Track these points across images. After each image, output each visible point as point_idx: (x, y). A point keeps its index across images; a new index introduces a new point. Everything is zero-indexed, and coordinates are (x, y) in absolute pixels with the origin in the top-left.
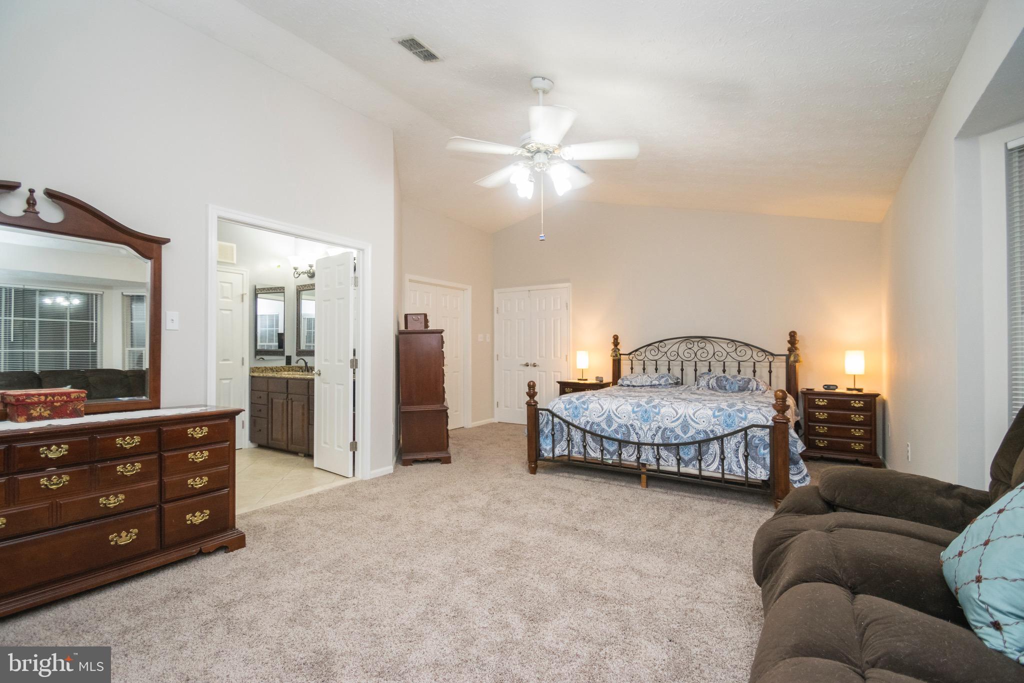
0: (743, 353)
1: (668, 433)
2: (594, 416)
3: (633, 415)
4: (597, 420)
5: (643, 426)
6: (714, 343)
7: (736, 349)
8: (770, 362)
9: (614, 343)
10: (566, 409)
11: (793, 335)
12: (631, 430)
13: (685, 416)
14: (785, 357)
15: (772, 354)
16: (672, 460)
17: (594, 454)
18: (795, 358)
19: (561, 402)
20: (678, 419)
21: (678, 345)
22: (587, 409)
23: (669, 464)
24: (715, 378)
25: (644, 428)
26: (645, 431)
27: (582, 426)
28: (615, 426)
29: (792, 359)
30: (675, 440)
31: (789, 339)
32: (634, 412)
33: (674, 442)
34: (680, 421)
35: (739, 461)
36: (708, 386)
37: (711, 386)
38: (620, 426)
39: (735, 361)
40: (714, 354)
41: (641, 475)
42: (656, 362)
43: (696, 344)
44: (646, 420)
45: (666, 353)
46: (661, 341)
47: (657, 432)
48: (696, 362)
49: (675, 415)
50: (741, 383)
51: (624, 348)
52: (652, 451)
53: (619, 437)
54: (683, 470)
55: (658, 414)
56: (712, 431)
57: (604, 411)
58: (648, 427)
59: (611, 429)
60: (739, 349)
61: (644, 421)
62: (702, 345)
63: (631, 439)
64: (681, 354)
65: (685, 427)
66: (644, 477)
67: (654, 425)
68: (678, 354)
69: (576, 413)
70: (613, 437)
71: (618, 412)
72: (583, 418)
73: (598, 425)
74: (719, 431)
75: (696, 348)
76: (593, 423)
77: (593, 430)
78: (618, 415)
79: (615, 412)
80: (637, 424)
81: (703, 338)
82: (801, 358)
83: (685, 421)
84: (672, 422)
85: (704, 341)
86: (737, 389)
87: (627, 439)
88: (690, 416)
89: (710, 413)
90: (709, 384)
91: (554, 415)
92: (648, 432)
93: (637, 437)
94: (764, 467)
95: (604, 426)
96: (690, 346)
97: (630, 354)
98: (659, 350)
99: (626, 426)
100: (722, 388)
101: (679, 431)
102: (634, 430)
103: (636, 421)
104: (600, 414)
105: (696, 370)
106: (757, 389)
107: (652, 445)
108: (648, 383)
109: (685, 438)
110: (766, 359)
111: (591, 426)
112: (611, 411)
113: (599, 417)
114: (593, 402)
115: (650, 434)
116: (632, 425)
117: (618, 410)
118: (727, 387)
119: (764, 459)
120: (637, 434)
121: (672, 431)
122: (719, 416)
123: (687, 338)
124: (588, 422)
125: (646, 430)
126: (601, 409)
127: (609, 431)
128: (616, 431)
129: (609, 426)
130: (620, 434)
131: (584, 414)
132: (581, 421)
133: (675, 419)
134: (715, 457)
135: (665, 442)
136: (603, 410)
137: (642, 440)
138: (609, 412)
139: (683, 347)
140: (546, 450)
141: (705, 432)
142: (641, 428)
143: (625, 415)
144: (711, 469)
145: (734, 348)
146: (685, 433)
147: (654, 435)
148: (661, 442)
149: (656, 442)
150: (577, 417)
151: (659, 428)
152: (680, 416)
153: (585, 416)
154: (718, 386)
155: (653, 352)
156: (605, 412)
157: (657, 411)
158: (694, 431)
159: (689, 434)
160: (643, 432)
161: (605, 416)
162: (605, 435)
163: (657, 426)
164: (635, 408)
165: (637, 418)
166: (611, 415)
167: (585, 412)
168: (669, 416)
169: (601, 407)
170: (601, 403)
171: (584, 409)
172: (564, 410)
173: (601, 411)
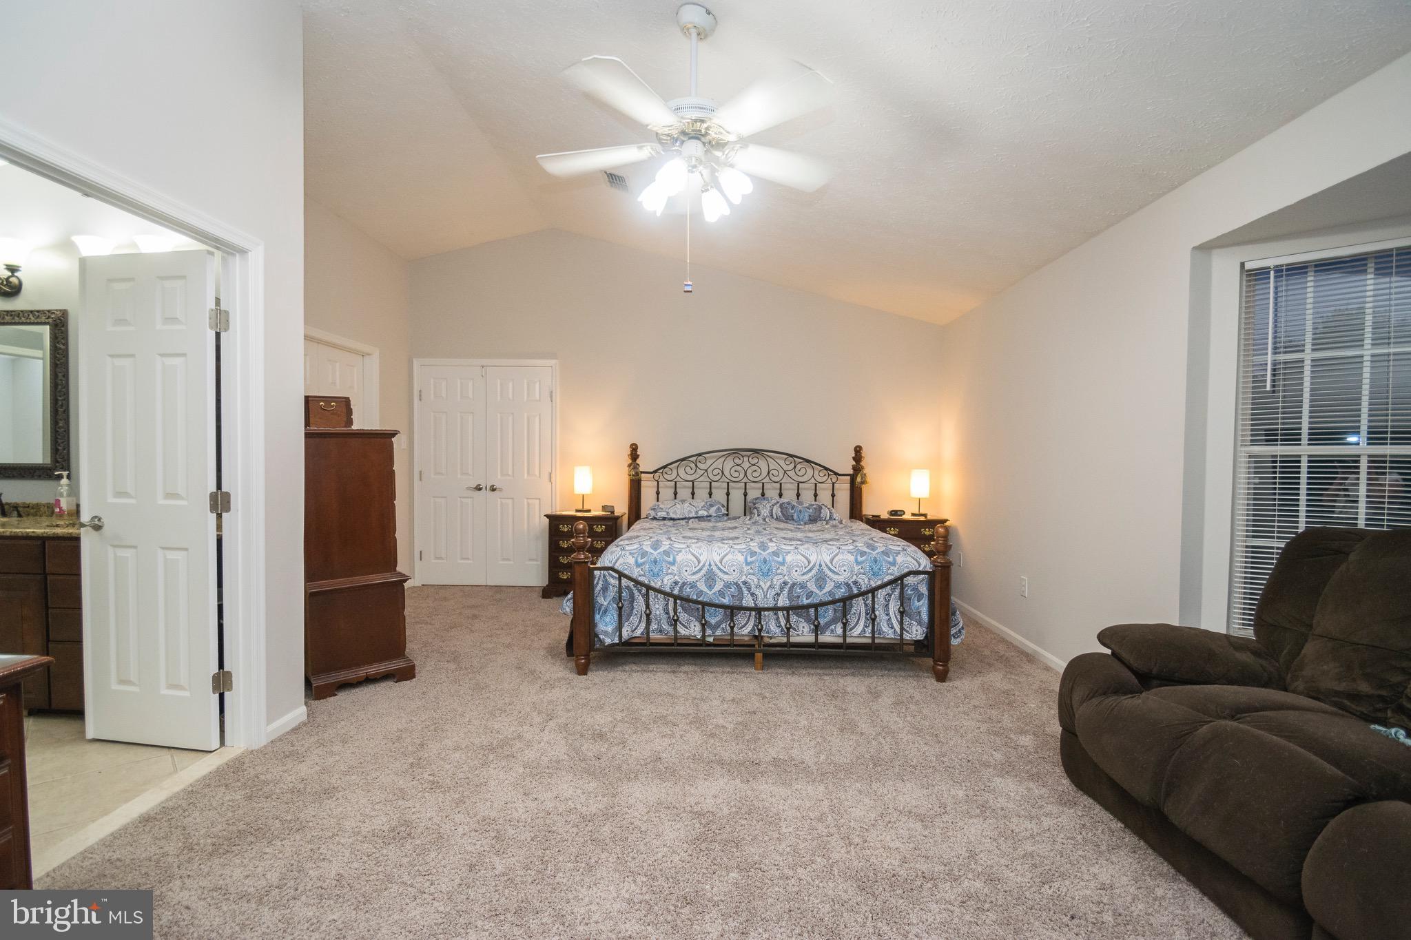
0: (803, 471)
1: (798, 590)
2: (686, 574)
3: (746, 568)
4: (691, 579)
5: (761, 583)
6: (769, 459)
7: (795, 467)
8: (833, 484)
9: (631, 454)
10: (638, 565)
11: (858, 450)
12: (744, 589)
13: (820, 566)
14: (849, 477)
15: (836, 474)
16: (803, 627)
17: (691, 629)
18: (862, 478)
19: (628, 553)
20: (811, 570)
21: (723, 459)
22: (673, 563)
23: (803, 633)
24: (778, 505)
25: (763, 586)
26: (765, 590)
27: (667, 589)
28: (719, 586)
29: (859, 479)
30: (807, 599)
31: (854, 455)
32: (747, 564)
33: (806, 602)
34: (814, 572)
35: (890, 619)
36: (772, 515)
37: (775, 516)
38: (727, 585)
39: (793, 481)
40: (769, 473)
41: (754, 654)
42: (693, 483)
43: (746, 459)
44: (765, 575)
45: (706, 470)
46: (700, 455)
47: (782, 589)
48: (746, 483)
49: (807, 565)
50: (811, 510)
51: (645, 464)
52: (775, 617)
53: (726, 601)
54: (826, 638)
55: (783, 563)
56: (855, 583)
57: (701, 565)
58: (769, 583)
59: (713, 591)
60: (799, 467)
61: (763, 575)
62: (755, 461)
63: (744, 604)
64: (727, 473)
65: (821, 580)
66: (759, 656)
67: (778, 581)
68: (723, 472)
69: (656, 570)
70: (717, 602)
71: (723, 564)
72: (667, 578)
73: (693, 586)
74: (865, 583)
75: (746, 465)
76: (684, 584)
77: (684, 594)
78: (724, 569)
79: (719, 565)
80: (753, 580)
81: (756, 451)
82: (868, 480)
83: (821, 571)
84: (803, 574)
85: (756, 455)
86: (807, 518)
87: (737, 603)
88: (826, 565)
89: (852, 558)
90: (772, 513)
91: (621, 575)
92: (770, 591)
93: (753, 600)
94: (920, 623)
95: (702, 586)
96: (737, 461)
97: (655, 472)
98: (696, 465)
99: (737, 584)
100: (788, 518)
101: (812, 587)
102: (749, 589)
103: (752, 577)
104: (696, 569)
105: (745, 495)
106: (830, 518)
107: (775, 609)
108: (693, 515)
109: (821, 595)
110: (829, 479)
111: (681, 588)
112: (713, 564)
113: (694, 574)
114: (680, 551)
115: (772, 593)
116: (745, 583)
117: (724, 561)
118: (795, 517)
119: (919, 612)
120: (753, 594)
121: (803, 586)
122: (862, 562)
123: (735, 452)
124: (676, 583)
125: (767, 587)
126: (696, 562)
127: (709, 594)
128: (721, 593)
129: (710, 587)
130: (727, 598)
131: (670, 571)
132: (666, 582)
133: (807, 569)
134: (859, 616)
135: (794, 603)
136: (699, 563)
137: (761, 604)
139: (729, 464)
140: (606, 633)
141: (847, 584)
142: (759, 586)
143: (734, 568)
144: (859, 632)
145: (793, 465)
146: (821, 588)
147: (778, 595)
148: (787, 603)
149: (780, 604)
150: (658, 575)
151: (785, 583)
152: (814, 565)
153: (670, 574)
154: (783, 515)
155: (688, 469)
156: (704, 565)
157: (780, 559)
158: (833, 584)
159: (827, 589)
160: (761, 591)
161: (703, 572)
162: (705, 600)
163: (781, 581)
164: (749, 557)
165: (751, 571)
166: (712, 569)
167: (671, 567)
168: (797, 566)
169: (696, 558)
170: (695, 553)
171: (670, 563)
172: (635, 567)
173: (697, 565)
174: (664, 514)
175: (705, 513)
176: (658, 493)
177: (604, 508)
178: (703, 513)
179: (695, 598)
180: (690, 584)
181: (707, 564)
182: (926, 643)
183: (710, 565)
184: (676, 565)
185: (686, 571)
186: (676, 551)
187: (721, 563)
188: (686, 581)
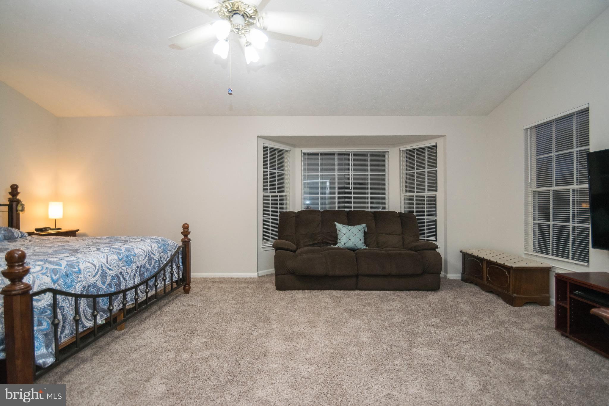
1: (143, 270)
2: (89, 278)
3: (120, 264)
4: (92, 280)
10: (55, 282)
12: (121, 278)
20: (146, 256)
22: (79, 272)
25: (129, 272)
28: (109, 280)
38: (113, 278)
44: (129, 264)
47: (136, 271)
49: (144, 253)
53: (113, 290)
56: (160, 258)
57: (97, 268)
59: (106, 284)
61: (128, 266)
65: (150, 260)
67: (134, 267)
71: (109, 264)
72: (79, 285)
73: (95, 285)
76: (89, 286)
78: (110, 267)
79: (107, 265)
80: (124, 270)
83: (149, 255)
84: (144, 260)
87: (119, 288)
88: (150, 251)
89: (157, 246)
91: (54, 292)
92: (131, 274)
93: (126, 284)
95: (99, 284)
99: (117, 276)
101: (147, 266)
102: (123, 277)
103: (123, 268)
104: (95, 273)
109: (151, 269)
111: (87, 290)
112: (104, 266)
113: (94, 276)
114: (80, 262)
115: (133, 275)
117: (109, 262)
119: (181, 266)
120: (125, 280)
121: (144, 267)
122: (161, 247)
124: (84, 288)
125: (131, 271)
126: (94, 267)
127: (105, 288)
128: (110, 285)
129: (104, 283)
130: (113, 287)
131: (79, 279)
132: (78, 289)
134: (167, 275)
135: (143, 280)
136: (95, 267)
137: (129, 285)
138: (102, 267)
142: (127, 273)
143: (114, 265)
146: (150, 266)
147: (135, 275)
148: (140, 279)
149: (136, 283)
150: (71, 286)
151: (138, 267)
152: (147, 253)
153: (80, 281)
156: (99, 268)
157: (133, 253)
158: (154, 262)
159: (152, 265)
160: (128, 276)
161: (99, 273)
162: (102, 293)
163: (136, 266)
165: (123, 264)
166: (104, 269)
167: (79, 276)
168: (141, 255)
169: (92, 264)
170: (88, 261)
171: (77, 273)
172: (52, 284)
173: (95, 269)
179: (96, 294)
180: (93, 285)
181: (100, 267)
184: (82, 273)
185: (89, 276)
186: (78, 262)
187: (107, 263)
188: (90, 284)
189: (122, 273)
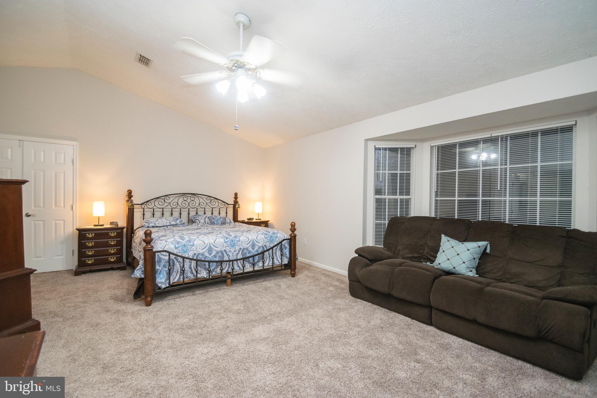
0: (214, 203)
1: (245, 251)
2: (199, 249)
3: (225, 244)
4: (201, 251)
5: (231, 250)
6: (200, 198)
7: (211, 201)
8: (227, 208)
9: (128, 195)
10: (176, 248)
11: (236, 194)
12: (225, 254)
13: (253, 240)
14: (232, 205)
15: (228, 204)
16: (247, 266)
17: (203, 274)
18: (238, 206)
19: (170, 243)
20: (250, 242)
21: (178, 197)
22: (193, 245)
23: (249, 268)
24: (207, 218)
25: (232, 251)
26: (233, 252)
27: (191, 257)
28: (214, 253)
29: (237, 206)
30: (248, 254)
31: (234, 196)
32: (225, 242)
33: (248, 255)
34: (251, 243)
35: (277, 258)
36: (205, 222)
37: (206, 223)
38: (217, 253)
39: (210, 207)
40: (199, 204)
41: (226, 280)
42: (163, 209)
43: (189, 198)
44: (233, 246)
45: (170, 203)
46: (166, 196)
47: (239, 251)
48: (189, 209)
49: (248, 240)
50: (222, 220)
51: (136, 200)
52: (237, 263)
53: (217, 259)
54: (256, 268)
55: (239, 241)
56: (265, 246)
57: (206, 245)
58: (234, 250)
59: (212, 255)
60: (212, 201)
61: (232, 247)
62: (193, 199)
63: (225, 259)
64: (180, 204)
65: (253, 246)
66: (229, 281)
67: (237, 248)
68: (178, 204)
69: (185, 249)
70: (213, 260)
71: (215, 244)
72: (191, 252)
73: (203, 254)
74: (269, 245)
75: (189, 201)
76: (199, 254)
77: (199, 259)
78: (216, 246)
79: (214, 244)
80: (228, 249)
81: (193, 194)
82: (240, 206)
83: (253, 242)
84: (247, 244)
85: (194, 196)
86: (220, 223)
87: (222, 260)
88: (255, 240)
89: (263, 236)
90: (205, 221)
91: (170, 253)
92: (234, 252)
93: (228, 257)
94: (286, 257)
95: (207, 254)
96: (185, 199)
97: (142, 204)
98: (164, 201)
99: (221, 251)
100: (213, 223)
101: (250, 249)
102: (226, 253)
103: (228, 248)
104: (204, 247)
105: (189, 214)
106: (230, 222)
107: (237, 260)
108: (168, 224)
109: (254, 252)
110: (225, 206)
111: (197, 257)
112: (211, 244)
113: (203, 249)
114: (195, 240)
115: (236, 253)
116: (225, 251)
117: (216, 242)
118: (215, 223)
119: (286, 254)
120: (228, 255)
121: (247, 249)
122: (267, 238)
123: (184, 194)
124: (195, 254)
125: (234, 251)
127: (210, 257)
128: (215, 256)
129: (210, 254)
130: (217, 258)
131: (192, 249)
132: (190, 254)
133: (248, 242)
134: (267, 258)
135: (244, 257)
137: (231, 259)
139: (181, 200)
140: (162, 283)
141: (262, 247)
142: (230, 251)
143: (220, 245)
144: (268, 264)
145: (210, 201)
146: (253, 249)
147: (238, 254)
148: (241, 257)
149: (239, 258)
150: (186, 252)
151: (240, 249)
152: (251, 240)
153: (192, 250)
154: (210, 222)
155: (160, 203)
156: (207, 245)
157: (238, 239)
158: (258, 247)
159: (256, 249)
160: (231, 253)
161: (207, 248)
162: (208, 260)
163: (239, 248)
164: (225, 240)
165: (227, 245)
166: (211, 246)
167: (192, 247)
168: (245, 241)
169: (203, 242)
170: (202, 240)
171: (191, 245)
172: (174, 249)
173: (204, 245)
174: (153, 225)
175: (175, 223)
176: (144, 215)
177: (111, 223)
178: (172, 223)
179: (203, 259)
180: (201, 254)
182: (288, 264)
183: (210, 245)
184: (195, 246)
185: (199, 248)
186: (194, 240)
187: (214, 243)
188: (199, 253)
189: (225, 250)
